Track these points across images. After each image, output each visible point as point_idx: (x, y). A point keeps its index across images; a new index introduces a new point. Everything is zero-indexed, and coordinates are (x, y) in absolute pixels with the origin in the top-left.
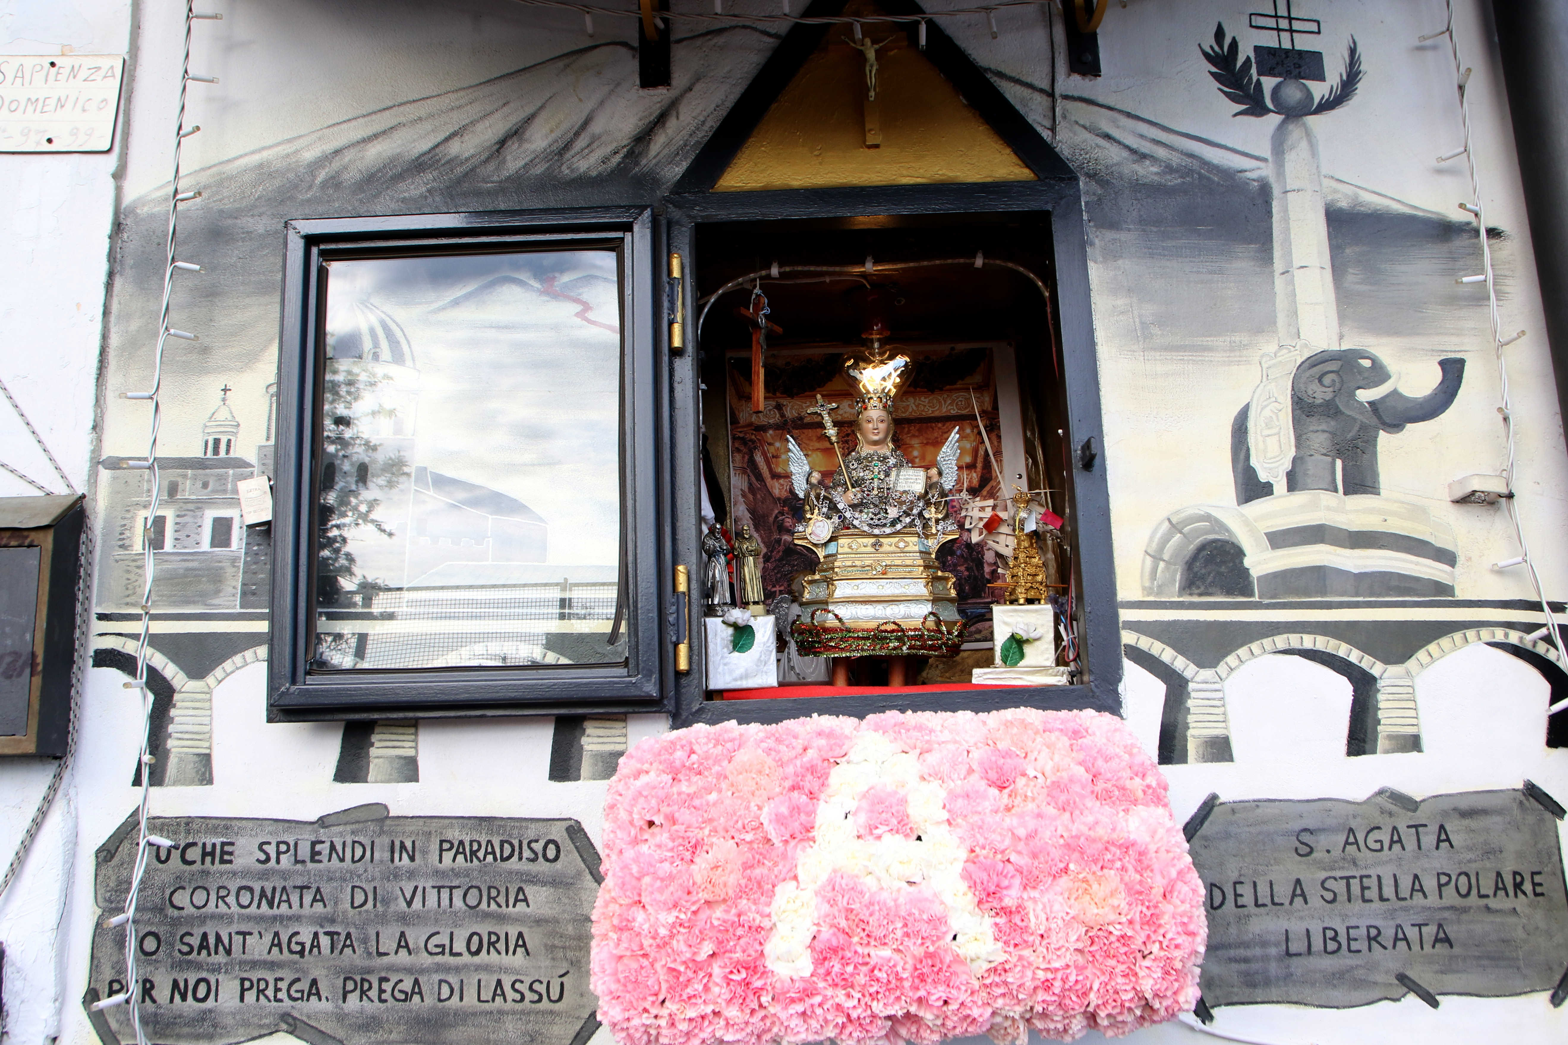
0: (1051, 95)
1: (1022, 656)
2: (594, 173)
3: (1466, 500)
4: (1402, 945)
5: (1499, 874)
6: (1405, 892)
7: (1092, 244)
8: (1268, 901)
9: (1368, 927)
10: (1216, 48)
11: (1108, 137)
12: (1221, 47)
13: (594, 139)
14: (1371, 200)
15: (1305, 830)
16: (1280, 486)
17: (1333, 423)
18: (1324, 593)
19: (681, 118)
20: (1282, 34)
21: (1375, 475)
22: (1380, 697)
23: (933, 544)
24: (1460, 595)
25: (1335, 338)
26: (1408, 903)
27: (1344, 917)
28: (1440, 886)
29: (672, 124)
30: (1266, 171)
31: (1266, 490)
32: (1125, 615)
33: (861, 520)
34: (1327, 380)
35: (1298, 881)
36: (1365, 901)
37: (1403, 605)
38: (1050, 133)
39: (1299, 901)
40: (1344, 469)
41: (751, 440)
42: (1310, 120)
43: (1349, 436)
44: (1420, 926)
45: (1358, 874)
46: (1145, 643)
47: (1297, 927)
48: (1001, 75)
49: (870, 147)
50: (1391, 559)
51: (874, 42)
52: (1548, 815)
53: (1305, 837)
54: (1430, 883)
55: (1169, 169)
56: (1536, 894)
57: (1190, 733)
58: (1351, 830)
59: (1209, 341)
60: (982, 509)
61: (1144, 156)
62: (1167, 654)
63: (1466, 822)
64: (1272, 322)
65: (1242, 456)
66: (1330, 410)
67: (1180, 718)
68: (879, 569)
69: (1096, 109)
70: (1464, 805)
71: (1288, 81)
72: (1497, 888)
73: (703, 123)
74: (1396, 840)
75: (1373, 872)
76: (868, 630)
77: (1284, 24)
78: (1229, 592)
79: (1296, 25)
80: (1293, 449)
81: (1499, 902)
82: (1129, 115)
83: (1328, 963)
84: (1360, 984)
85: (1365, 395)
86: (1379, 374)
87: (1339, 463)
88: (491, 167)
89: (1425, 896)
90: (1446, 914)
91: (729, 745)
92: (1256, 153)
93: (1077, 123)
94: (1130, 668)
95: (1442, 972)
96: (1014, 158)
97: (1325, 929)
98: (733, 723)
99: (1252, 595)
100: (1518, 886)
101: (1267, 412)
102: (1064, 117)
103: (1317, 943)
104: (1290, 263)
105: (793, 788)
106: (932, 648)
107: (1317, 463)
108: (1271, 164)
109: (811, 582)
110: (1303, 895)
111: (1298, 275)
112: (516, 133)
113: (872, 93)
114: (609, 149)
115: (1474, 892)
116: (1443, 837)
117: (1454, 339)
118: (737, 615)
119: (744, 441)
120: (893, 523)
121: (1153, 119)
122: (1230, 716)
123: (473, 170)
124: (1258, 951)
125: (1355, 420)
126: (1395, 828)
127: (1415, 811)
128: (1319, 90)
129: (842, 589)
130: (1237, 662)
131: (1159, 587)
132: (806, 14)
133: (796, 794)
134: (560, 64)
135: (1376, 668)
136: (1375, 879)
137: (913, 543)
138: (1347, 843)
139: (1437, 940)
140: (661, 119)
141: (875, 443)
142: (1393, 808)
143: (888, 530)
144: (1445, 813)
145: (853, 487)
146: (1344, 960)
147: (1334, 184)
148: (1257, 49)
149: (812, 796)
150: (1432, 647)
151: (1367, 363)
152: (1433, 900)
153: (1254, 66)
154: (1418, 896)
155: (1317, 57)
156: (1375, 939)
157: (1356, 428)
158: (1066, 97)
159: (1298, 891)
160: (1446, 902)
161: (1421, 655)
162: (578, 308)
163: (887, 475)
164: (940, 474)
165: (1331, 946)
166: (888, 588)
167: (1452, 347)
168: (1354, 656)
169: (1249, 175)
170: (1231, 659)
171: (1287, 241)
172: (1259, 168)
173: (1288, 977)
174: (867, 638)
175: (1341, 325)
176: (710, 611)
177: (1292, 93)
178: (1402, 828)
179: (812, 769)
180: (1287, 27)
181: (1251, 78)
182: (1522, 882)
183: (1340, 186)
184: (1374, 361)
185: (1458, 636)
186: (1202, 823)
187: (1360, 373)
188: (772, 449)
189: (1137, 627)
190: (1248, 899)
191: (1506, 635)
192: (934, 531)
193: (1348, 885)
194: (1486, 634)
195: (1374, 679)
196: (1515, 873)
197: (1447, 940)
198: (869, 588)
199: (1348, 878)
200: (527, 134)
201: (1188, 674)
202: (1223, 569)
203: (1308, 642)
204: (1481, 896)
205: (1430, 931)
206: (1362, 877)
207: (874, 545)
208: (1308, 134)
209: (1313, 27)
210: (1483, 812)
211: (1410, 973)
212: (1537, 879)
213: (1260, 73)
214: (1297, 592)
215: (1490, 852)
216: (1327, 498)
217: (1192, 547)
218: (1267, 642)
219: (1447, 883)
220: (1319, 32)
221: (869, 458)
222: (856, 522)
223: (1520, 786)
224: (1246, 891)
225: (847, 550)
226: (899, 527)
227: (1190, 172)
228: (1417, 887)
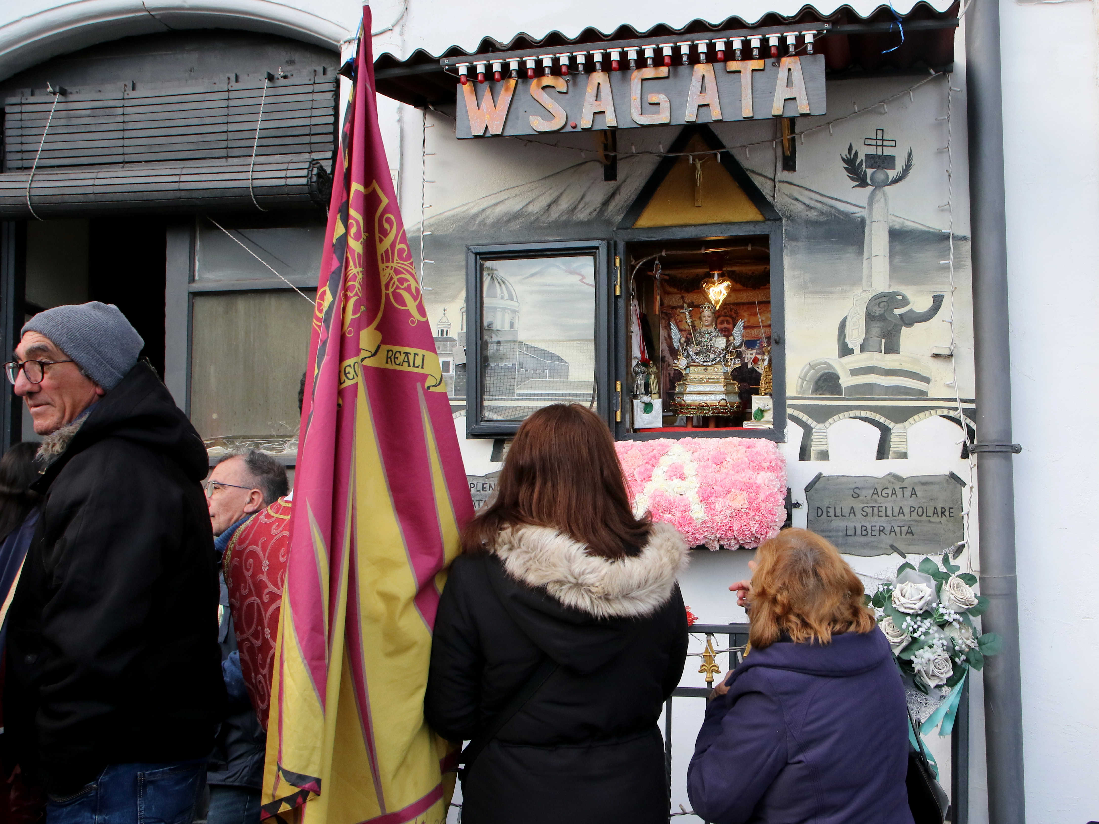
0: (774, 180)
1: (762, 417)
2: (586, 220)
3: (936, 356)
4: (893, 534)
5: (935, 508)
6: (896, 513)
7: (786, 248)
8: (840, 514)
9: (880, 526)
10: (848, 156)
11: (797, 200)
12: (850, 156)
13: (586, 204)
14: (910, 225)
15: (857, 488)
16: (857, 350)
17: (882, 324)
18: (872, 394)
19: (621, 194)
20: (879, 148)
21: (899, 346)
22: (892, 436)
23: (730, 370)
24: (930, 396)
25: (887, 286)
26: (897, 517)
27: (870, 522)
28: (911, 512)
29: (617, 197)
30: (864, 213)
31: (851, 352)
32: (789, 402)
33: (699, 359)
34: (882, 305)
35: (852, 508)
36: (879, 516)
37: (905, 399)
38: (772, 198)
39: (852, 515)
40: (885, 343)
41: (670, 314)
42: (886, 188)
43: (889, 329)
44: (901, 527)
45: (877, 506)
46: (796, 413)
47: (851, 525)
48: (753, 172)
49: (697, 207)
50: (902, 380)
51: (699, 160)
52: (959, 485)
53: (856, 491)
54: (906, 511)
55: (822, 213)
56: (950, 516)
57: (812, 449)
58: (876, 489)
59: (832, 289)
60: (752, 354)
61: (812, 208)
62: (805, 418)
63: (925, 487)
64: (861, 280)
65: (842, 338)
66: (882, 318)
67: (808, 443)
68: (705, 380)
69: (793, 187)
70: (923, 480)
71: (879, 171)
72: (934, 513)
73: (630, 196)
74: (894, 493)
75: (883, 505)
76: (696, 406)
77: (880, 143)
78: (832, 394)
79: (886, 143)
80: (864, 335)
81: (935, 519)
82: (807, 189)
83: (862, 539)
84: (873, 547)
85: (897, 312)
86: (905, 302)
87: (883, 341)
88: (545, 217)
89: (904, 515)
90: (912, 523)
91: (627, 448)
92: (861, 205)
93: (784, 193)
94: (789, 423)
95: (909, 545)
96: (756, 210)
97: (862, 526)
98: (632, 440)
99: (842, 395)
100: (943, 513)
101: (854, 319)
102: (779, 191)
103: (859, 532)
104: (871, 254)
105: (647, 463)
106: (723, 413)
107: (874, 341)
108: (866, 210)
109: (679, 385)
110: (854, 513)
111: (874, 259)
112: (555, 201)
113: (698, 184)
114: (592, 209)
115: (925, 514)
116: (914, 493)
117: (940, 286)
118: (646, 399)
119: (666, 314)
120: (712, 361)
121: (817, 190)
122: (829, 443)
123: (538, 218)
124: (834, 534)
125: (892, 322)
126: (894, 489)
127: (903, 482)
128: (892, 174)
129: (690, 388)
130: (833, 421)
131: (804, 391)
132: (669, 151)
133: (647, 465)
134: (572, 170)
135: (890, 424)
136: (884, 508)
137: (720, 369)
138: (874, 494)
139: (907, 533)
140: (613, 195)
141: (707, 326)
142: (894, 480)
143: (710, 364)
144: (915, 484)
145: (697, 345)
146: (869, 539)
147: (894, 218)
148: (866, 155)
149: (653, 466)
150: (916, 417)
151: (900, 298)
152: (907, 517)
153: (864, 163)
154: (901, 515)
155: (893, 158)
156: (882, 531)
157: (892, 326)
158: (780, 182)
159: (852, 511)
160: (912, 518)
161: (911, 420)
162: (580, 277)
163: (711, 340)
164: (734, 339)
165: (864, 533)
166: (708, 388)
167: (939, 289)
168: (882, 420)
169: (856, 215)
170: (831, 420)
171: (870, 244)
172: (861, 212)
173: (845, 544)
174: (695, 409)
175: (890, 281)
176: (635, 397)
177: (880, 176)
178: (897, 489)
179: (654, 457)
180: (881, 144)
181: (862, 170)
182: (945, 512)
183: (897, 219)
184: (903, 297)
185: (927, 413)
186: (815, 484)
187: (896, 302)
188: (679, 318)
189: (794, 407)
190: (832, 513)
191: (948, 413)
192: (729, 364)
193: (873, 510)
194: (939, 412)
195: (890, 429)
196: (942, 508)
197: (912, 533)
198: (701, 388)
199: (873, 507)
200: (560, 202)
201: (812, 426)
202: (831, 384)
203: (863, 414)
204: (927, 516)
205: (905, 529)
206: (879, 507)
207: (704, 370)
208: (885, 195)
209: (893, 143)
210: (932, 483)
211: (896, 545)
212: (951, 510)
213: (866, 167)
214: (861, 394)
215: (933, 499)
216: (877, 355)
217: (818, 375)
218: (846, 414)
219: (913, 511)
220: (895, 146)
221: (704, 333)
222: (697, 360)
223: (948, 474)
224: (831, 511)
225: (693, 371)
226: (714, 362)
227: (831, 214)
228: (901, 511)
